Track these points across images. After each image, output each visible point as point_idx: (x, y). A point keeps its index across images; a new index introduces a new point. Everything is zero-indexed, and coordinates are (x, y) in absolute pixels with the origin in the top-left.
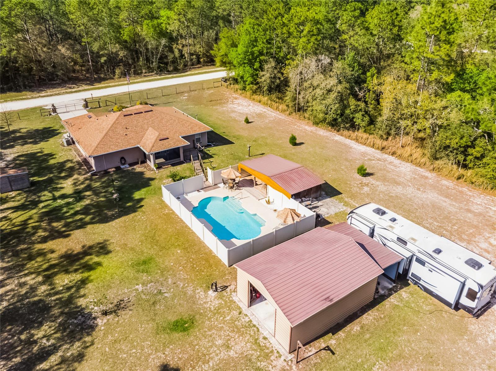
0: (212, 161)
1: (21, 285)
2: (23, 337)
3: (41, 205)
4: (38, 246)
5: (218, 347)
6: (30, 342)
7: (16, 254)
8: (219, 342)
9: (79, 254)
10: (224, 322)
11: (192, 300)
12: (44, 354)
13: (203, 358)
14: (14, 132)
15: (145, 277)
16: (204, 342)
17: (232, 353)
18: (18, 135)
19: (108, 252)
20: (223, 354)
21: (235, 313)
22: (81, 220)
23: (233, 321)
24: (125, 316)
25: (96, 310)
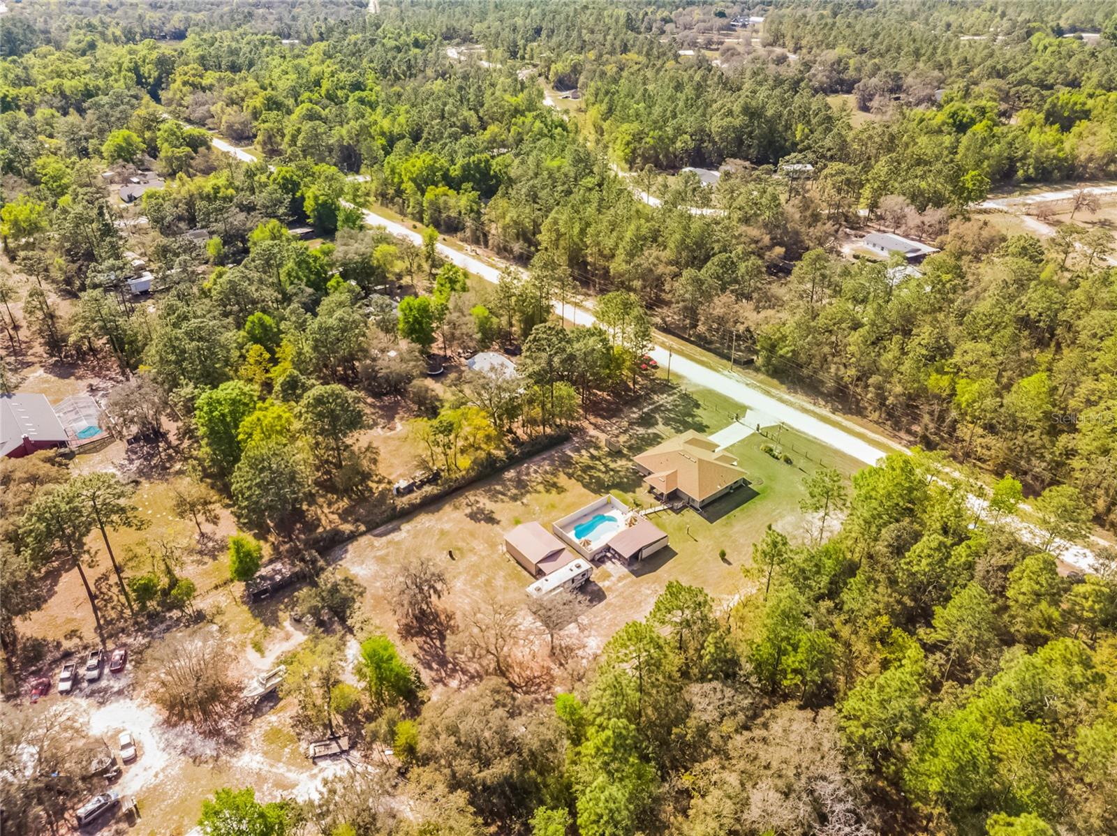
0: (671, 516)
1: (536, 478)
2: (511, 488)
3: (597, 462)
4: (561, 474)
6: (509, 490)
7: (556, 470)
9: (557, 486)
12: (504, 495)
13: (504, 529)
15: (543, 509)
16: (510, 528)
19: (559, 494)
22: (585, 479)
24: (522, 508)
25: (524, 500)
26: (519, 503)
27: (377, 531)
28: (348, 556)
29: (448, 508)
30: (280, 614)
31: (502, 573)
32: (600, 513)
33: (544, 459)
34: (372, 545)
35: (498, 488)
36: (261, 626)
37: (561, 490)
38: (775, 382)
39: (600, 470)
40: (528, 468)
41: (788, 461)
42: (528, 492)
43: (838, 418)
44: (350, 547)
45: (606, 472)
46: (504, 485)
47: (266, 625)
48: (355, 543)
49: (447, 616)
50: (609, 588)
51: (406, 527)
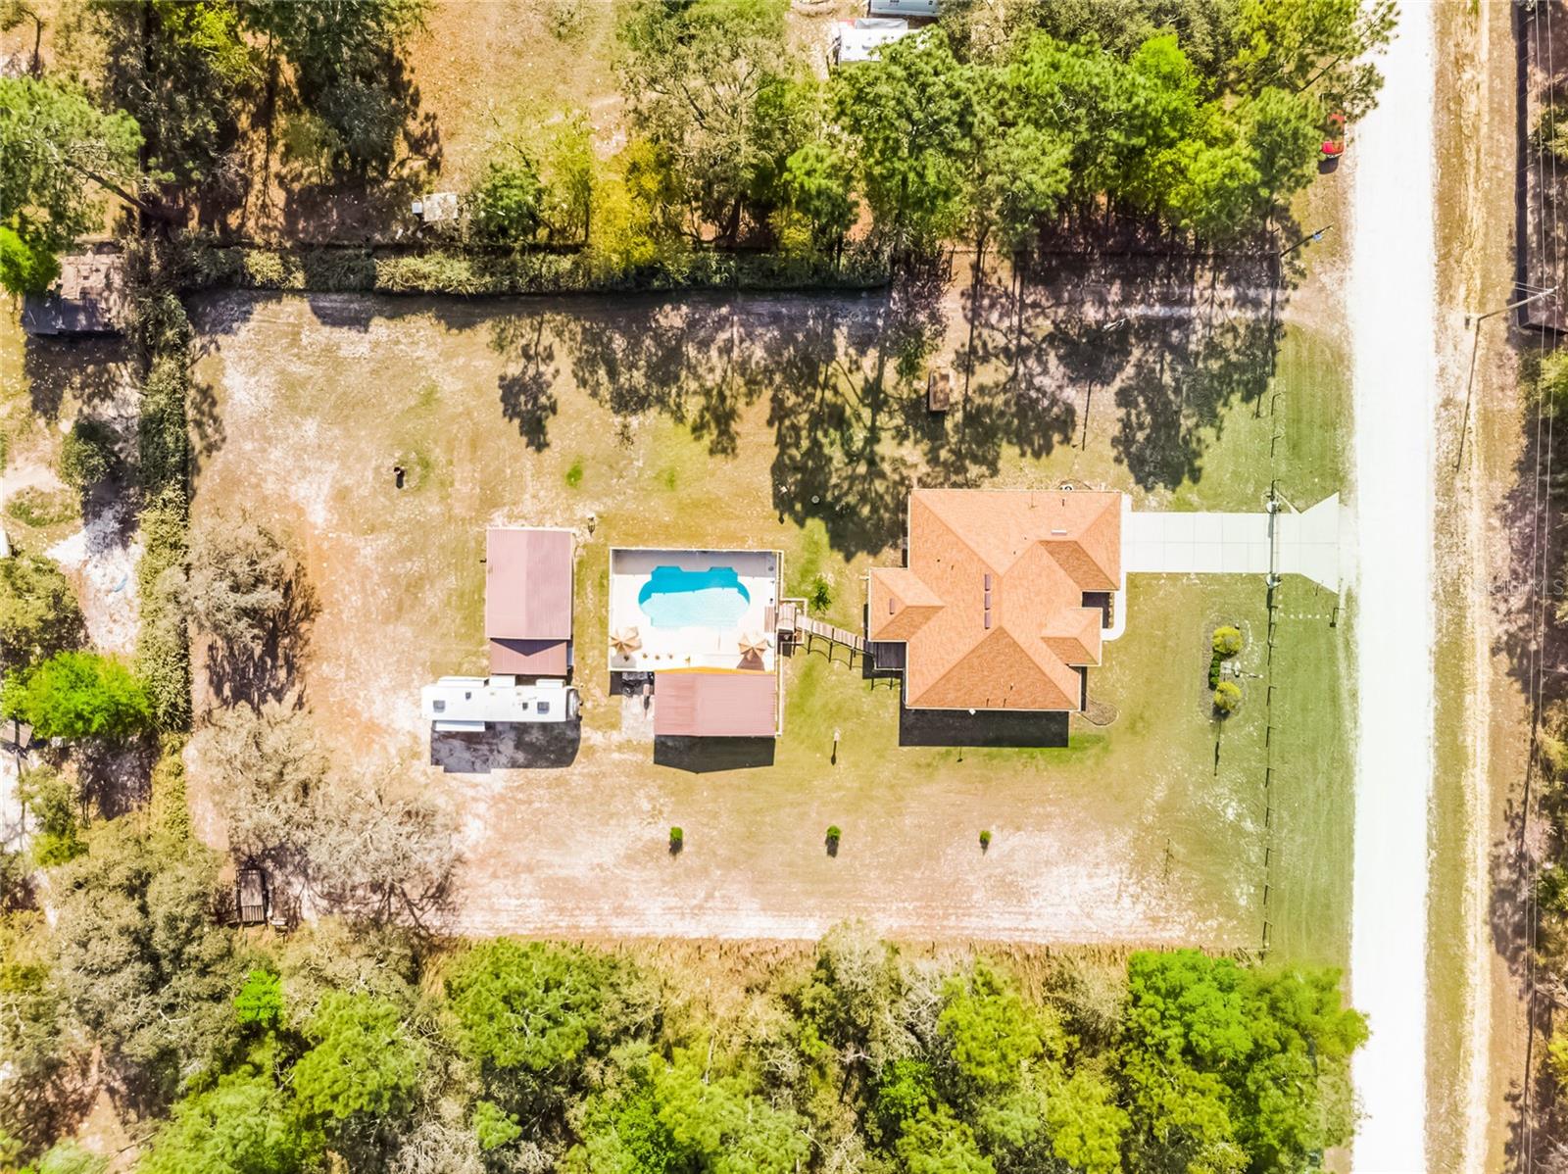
0: (854, 670)
1: (711, 370)
2: (642, 363)
3: (866, 413)
4: (768, 393)
5: (538, 491)
6: (632, 366)
7: (768, 372)
8: (542, 493)
9: (727, 425)
10: (557, 507)
11: (596, 497)
12: (613, 374)
13: (538, 473)
14: (1212, 418)
15: (649, 473)
16: (549, 483)
17: (527, 496)
18: (1186, 423)
19: (712, 452)
20: (531, 490)
21: (559, 520)
22: (797, 446)
23: (553, 515)
24: (613, 441)
25: (634, 421)
26: (618, 420)
27: (327, 302)
28: (245, 332)
29: (485, 332)
30: (67, 394)
31: (452, 581)
32: (735, 565)
33: (776, 319)
34: (295, 337)
35: (619, 343)
36: (26, 401)
37: (725, 445)
38: (1515, 446)
39: (846, 441)
40: (722, 323)
41: (1221, 713)
42: (661, 400)
43: (1483, 671)
44: (258, 307)
45: (852, 458)
46: (635, 344)
47: (35, 406)
48: (272, 306)
49: (306, 606)
50: (592, 750)
51: (380, 327)
